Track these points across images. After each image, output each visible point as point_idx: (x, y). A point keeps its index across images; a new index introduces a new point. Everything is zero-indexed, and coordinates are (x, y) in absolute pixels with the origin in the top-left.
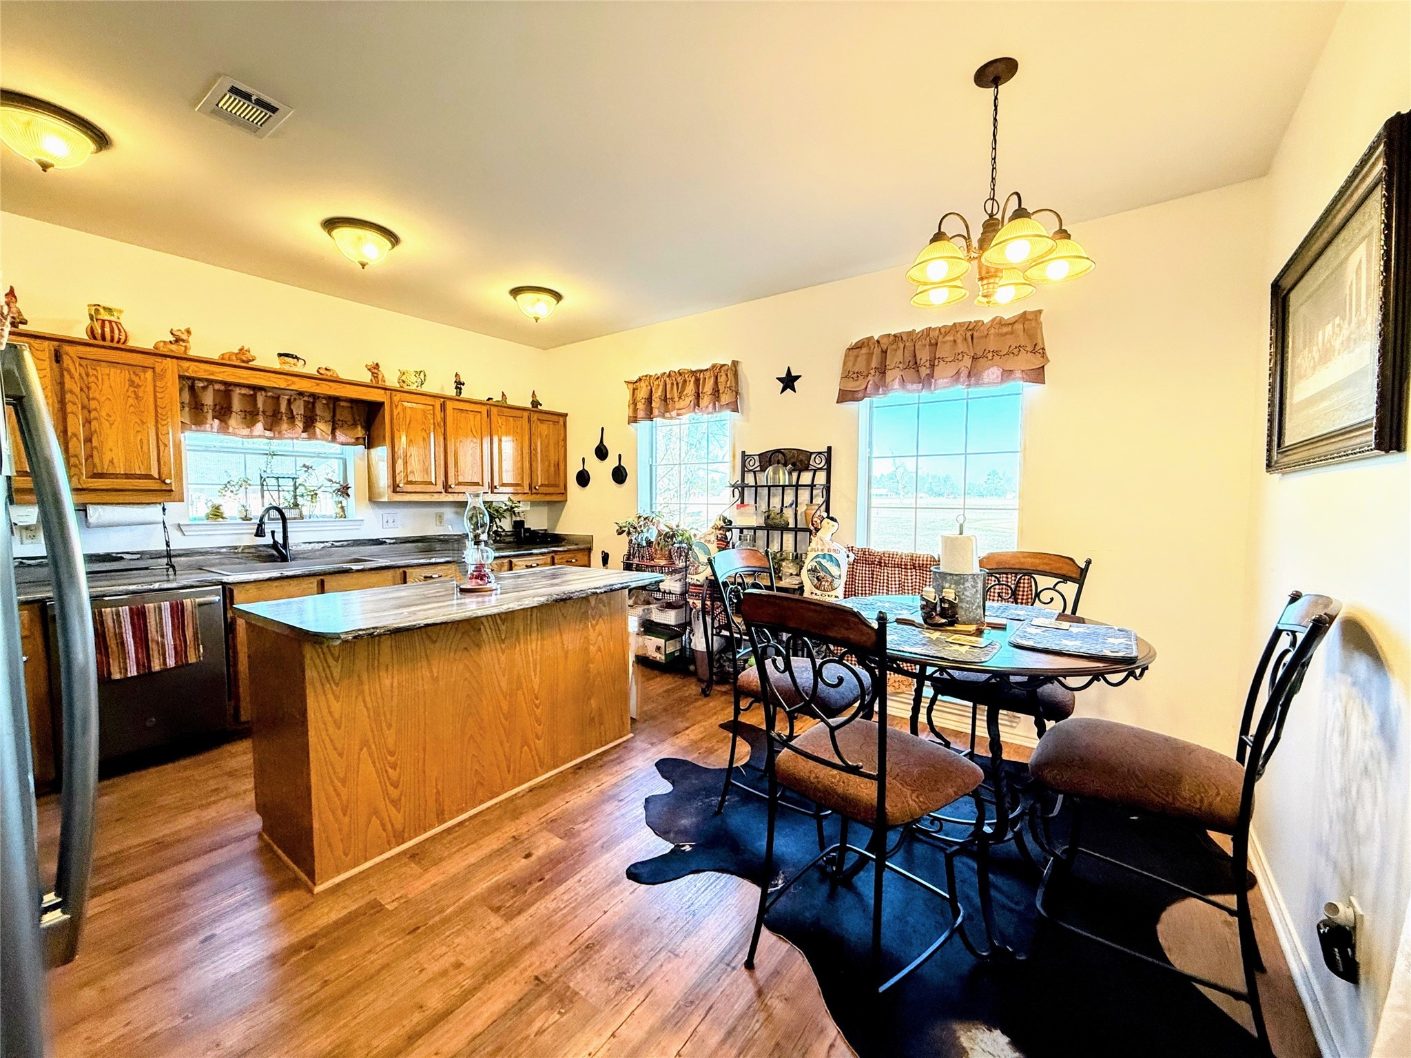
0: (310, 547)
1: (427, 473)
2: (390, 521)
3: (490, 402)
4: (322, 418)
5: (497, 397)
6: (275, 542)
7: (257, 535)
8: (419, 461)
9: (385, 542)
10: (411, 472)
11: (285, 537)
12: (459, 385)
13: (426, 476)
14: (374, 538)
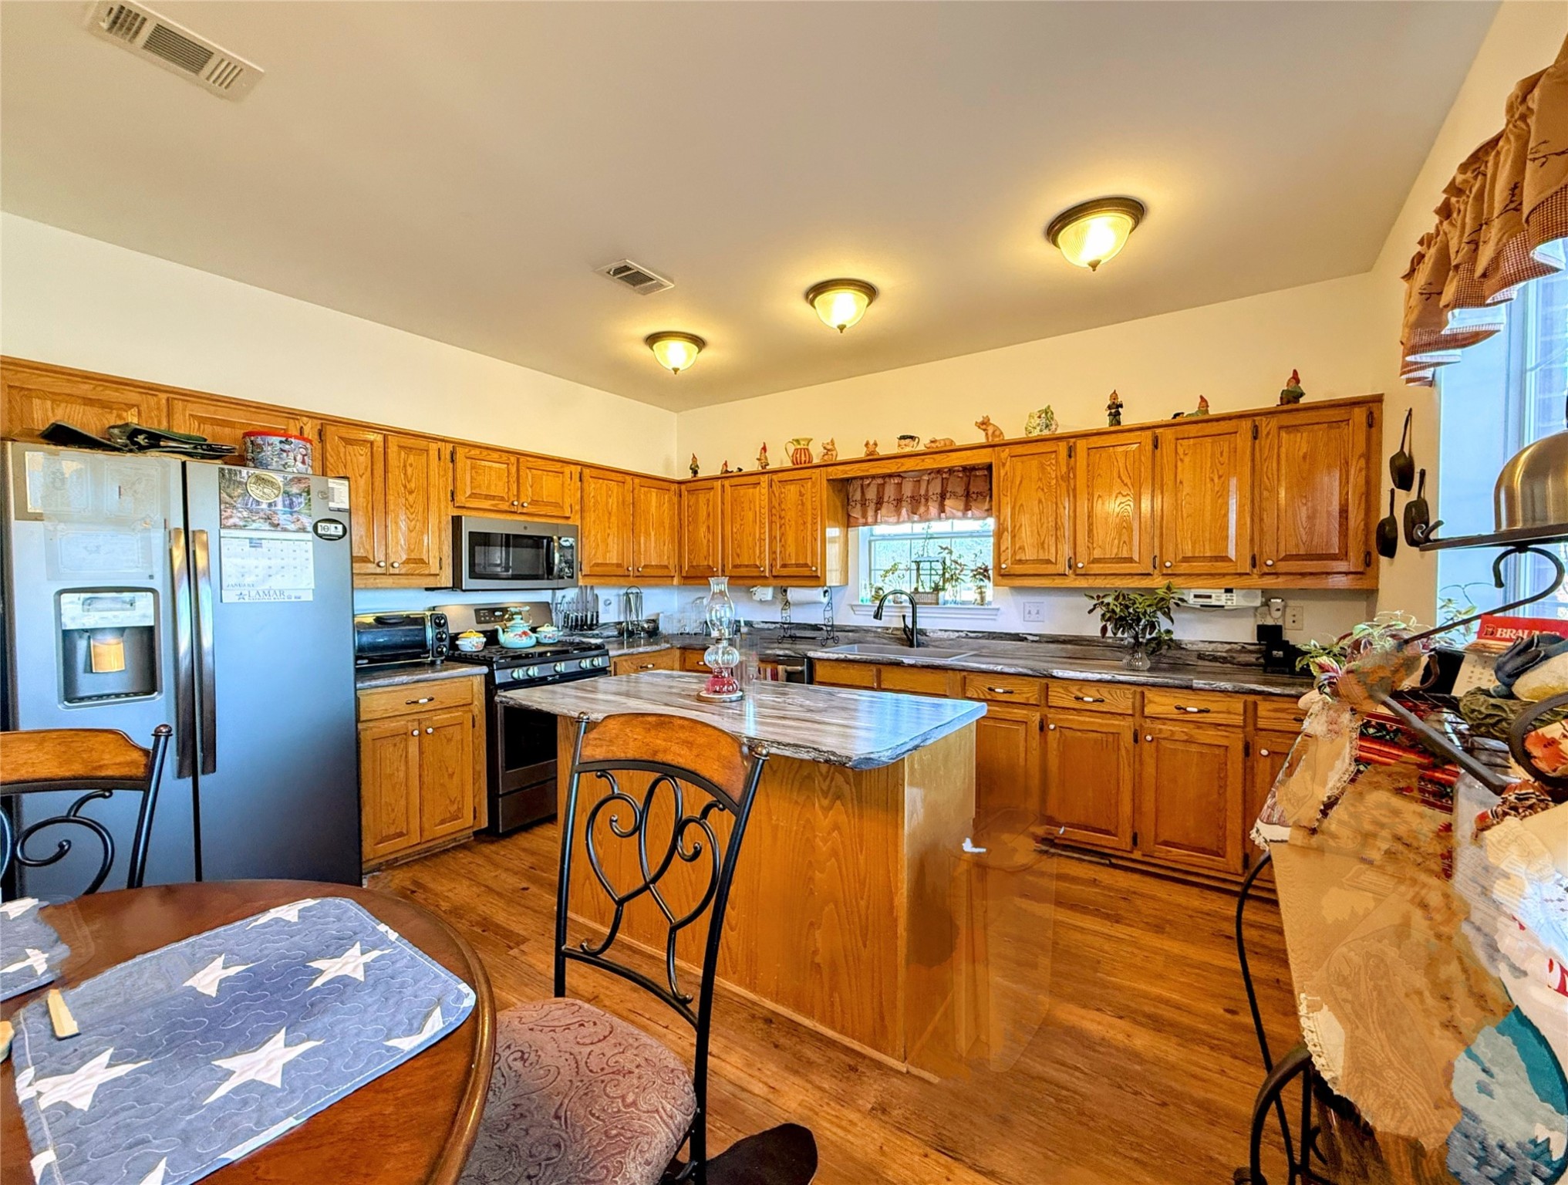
0: (945, 635)
1: (1043, 548)
2: (1034, 612)
3: (1178, 419)
4: (954, 494)
5: (1190, 408)
6: (906, 626)
7: (876, 617)
8: (1032, 532)
9: (1026, 639)
10: (1020, 548)
11: (914, 622)
12: (1115, 409)
13: (1041, 551)
14: (1013, 632)
